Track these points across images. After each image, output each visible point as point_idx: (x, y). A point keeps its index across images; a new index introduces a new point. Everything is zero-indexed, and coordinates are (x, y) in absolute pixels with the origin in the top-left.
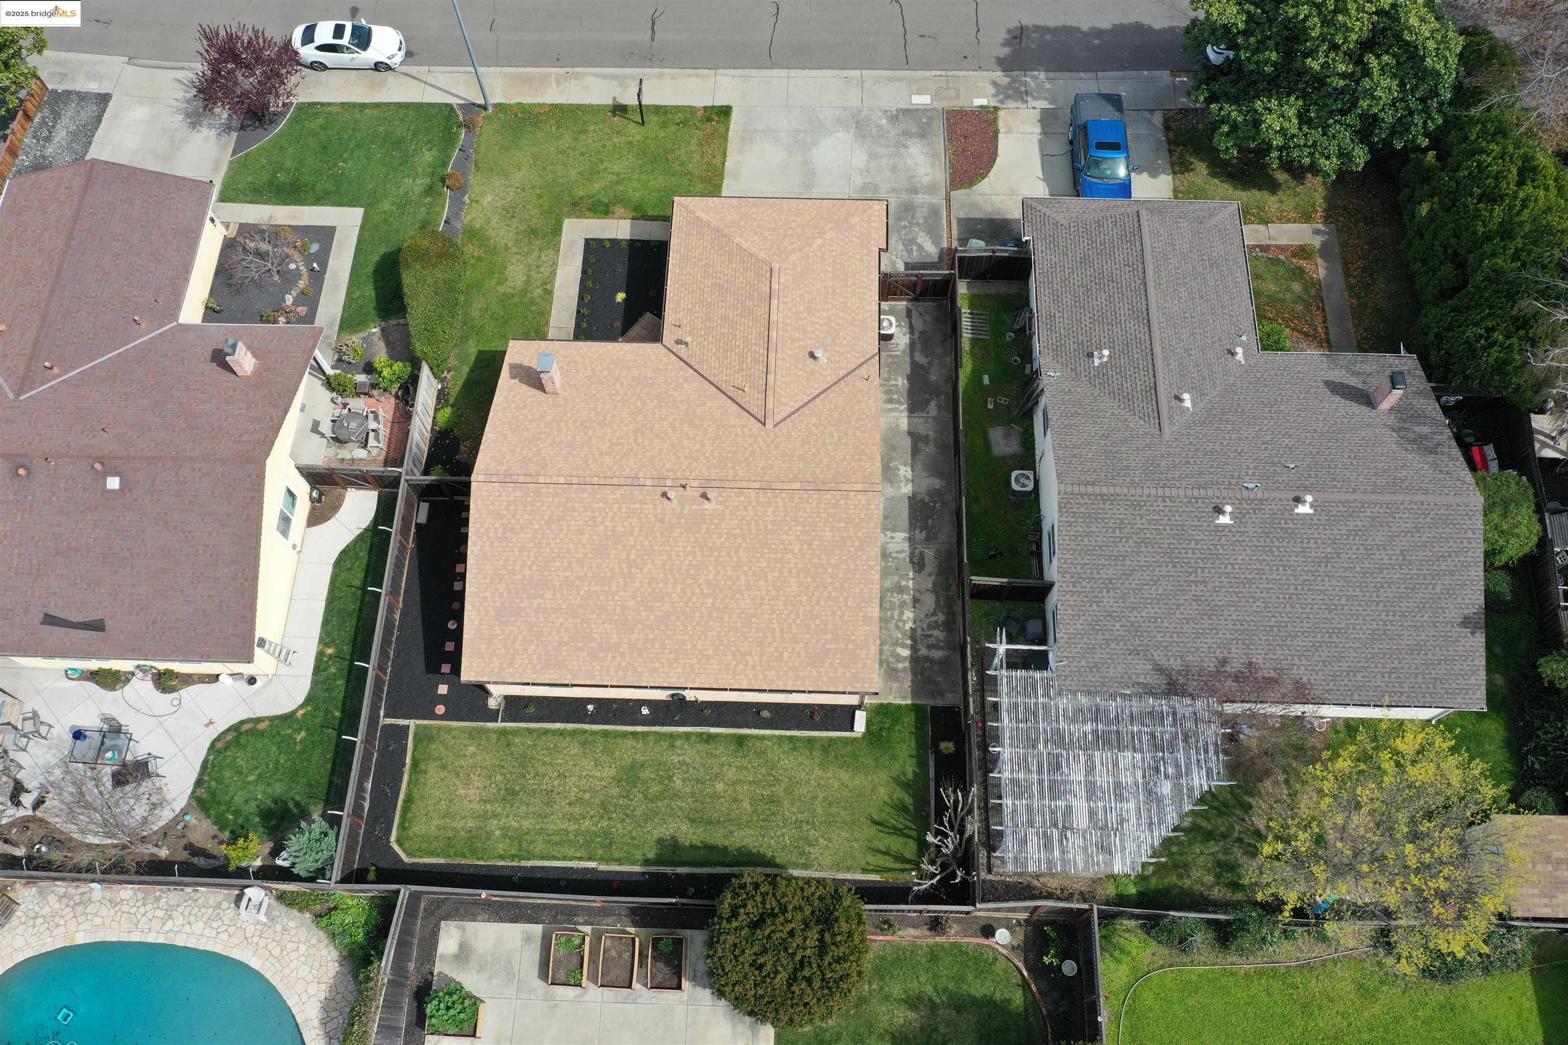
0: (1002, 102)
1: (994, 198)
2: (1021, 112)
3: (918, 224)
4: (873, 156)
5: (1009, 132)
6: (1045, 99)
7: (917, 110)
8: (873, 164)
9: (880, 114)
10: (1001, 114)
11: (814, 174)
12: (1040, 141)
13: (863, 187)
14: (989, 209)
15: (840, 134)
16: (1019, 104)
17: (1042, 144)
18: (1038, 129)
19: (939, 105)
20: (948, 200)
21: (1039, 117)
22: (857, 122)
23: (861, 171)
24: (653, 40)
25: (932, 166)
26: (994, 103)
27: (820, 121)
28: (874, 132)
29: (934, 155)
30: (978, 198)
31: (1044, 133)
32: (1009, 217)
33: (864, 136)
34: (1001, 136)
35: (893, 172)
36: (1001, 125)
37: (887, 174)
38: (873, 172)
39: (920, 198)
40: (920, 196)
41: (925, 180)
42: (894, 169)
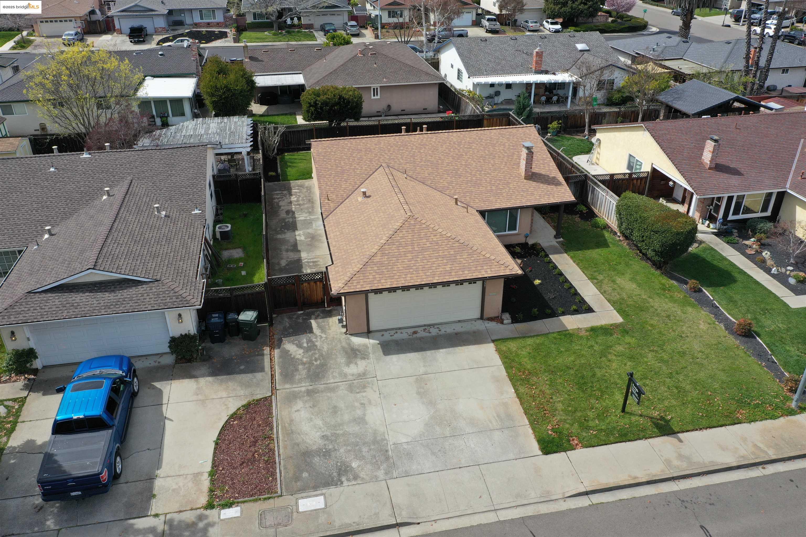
0: (201, 518)
1: (224, 394)
2: (176, 507)
3: (304, 364)
4: (361, 421)
5: (197, 475)
6: (139, 531)
7: (315, 488)
8: (359, 412)
9: (362, 474)
10: (204, 500)
11: (418, 393)
12: (159, 466)
13: (364, 387)
14: (230, 384)
15: (404, 440)
16: (177, 517)
17: (158, 464)
18: (158, 483)
19: (287, 500)
20: (274, 389)
21: (154, 501)
22: (387, 458)
23: (370, 402)
24: (702, 527)
25: (292, 421)
26: (212, 514)
27: (433, 453)
28: (365, 449)
29: (290, 433)
30: (242, 393)
31: (151, 479)
32: (210, 379)
33: (375, 442)
34: (208, 467)
35: (335, 407)
36: (206, 483)
37: (341, 405)
38: (357, 404)
39: (304, 387)
40: (303, 389)
41: (299, 404)
42: (335, 410)
